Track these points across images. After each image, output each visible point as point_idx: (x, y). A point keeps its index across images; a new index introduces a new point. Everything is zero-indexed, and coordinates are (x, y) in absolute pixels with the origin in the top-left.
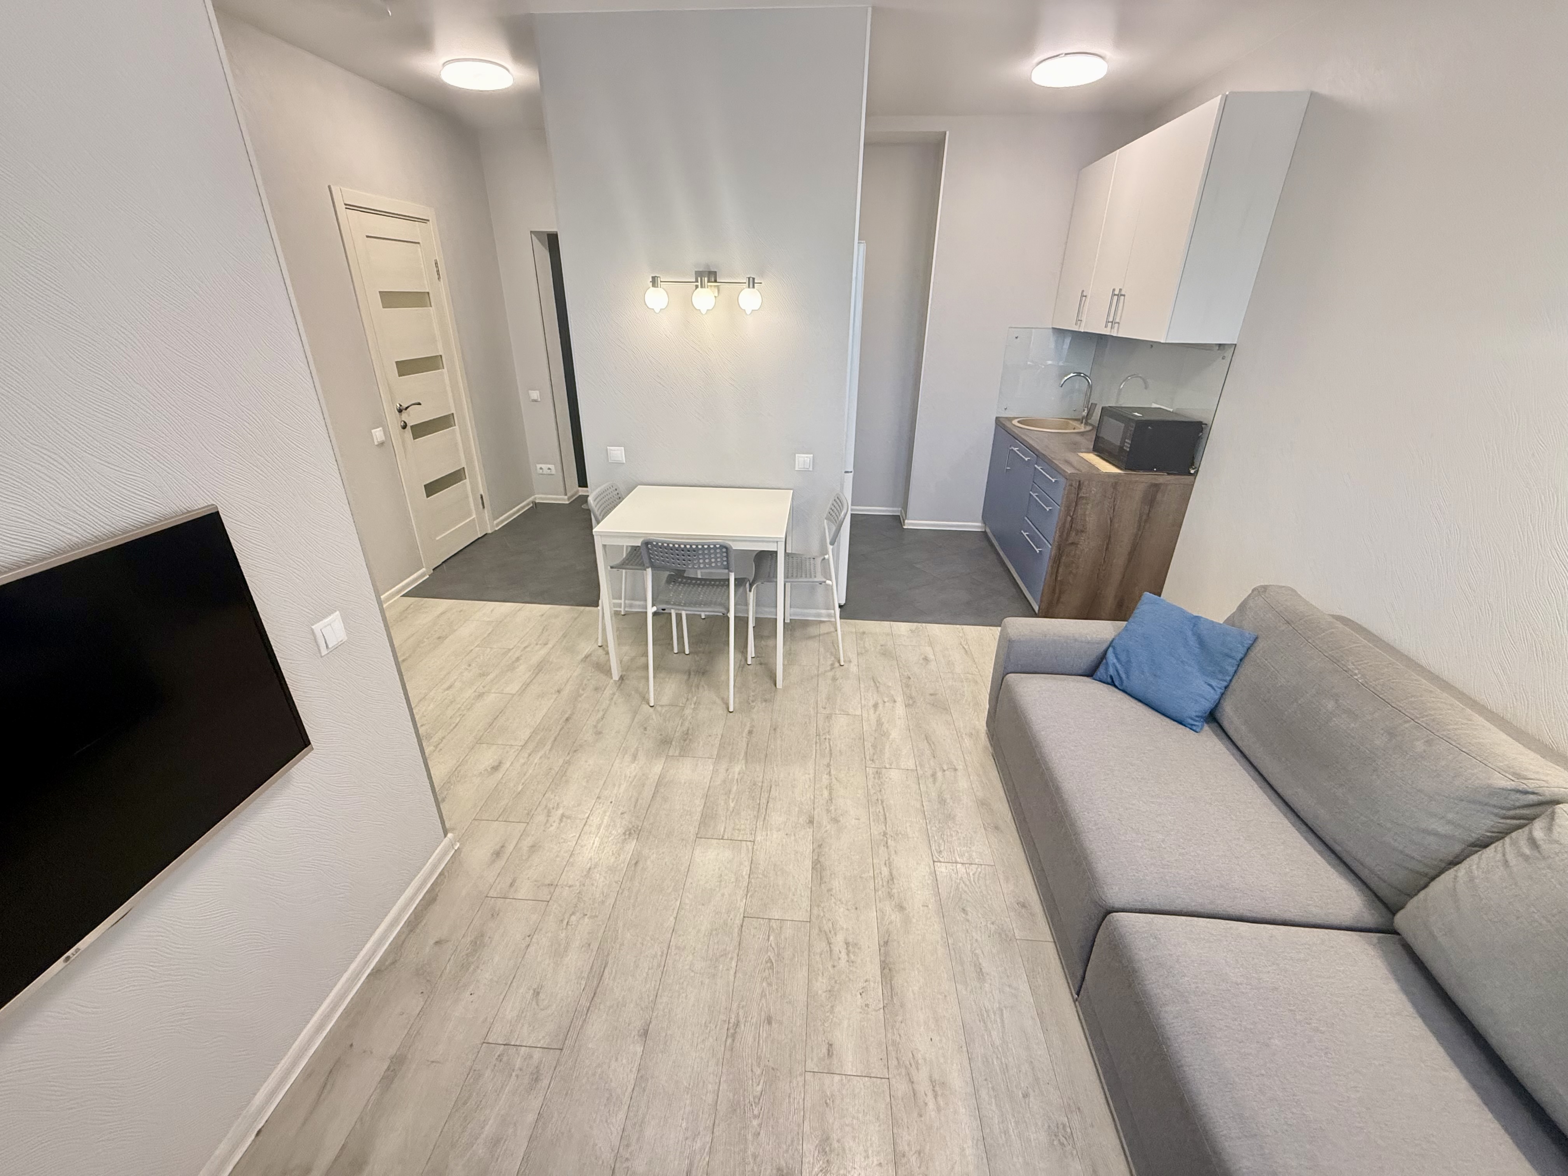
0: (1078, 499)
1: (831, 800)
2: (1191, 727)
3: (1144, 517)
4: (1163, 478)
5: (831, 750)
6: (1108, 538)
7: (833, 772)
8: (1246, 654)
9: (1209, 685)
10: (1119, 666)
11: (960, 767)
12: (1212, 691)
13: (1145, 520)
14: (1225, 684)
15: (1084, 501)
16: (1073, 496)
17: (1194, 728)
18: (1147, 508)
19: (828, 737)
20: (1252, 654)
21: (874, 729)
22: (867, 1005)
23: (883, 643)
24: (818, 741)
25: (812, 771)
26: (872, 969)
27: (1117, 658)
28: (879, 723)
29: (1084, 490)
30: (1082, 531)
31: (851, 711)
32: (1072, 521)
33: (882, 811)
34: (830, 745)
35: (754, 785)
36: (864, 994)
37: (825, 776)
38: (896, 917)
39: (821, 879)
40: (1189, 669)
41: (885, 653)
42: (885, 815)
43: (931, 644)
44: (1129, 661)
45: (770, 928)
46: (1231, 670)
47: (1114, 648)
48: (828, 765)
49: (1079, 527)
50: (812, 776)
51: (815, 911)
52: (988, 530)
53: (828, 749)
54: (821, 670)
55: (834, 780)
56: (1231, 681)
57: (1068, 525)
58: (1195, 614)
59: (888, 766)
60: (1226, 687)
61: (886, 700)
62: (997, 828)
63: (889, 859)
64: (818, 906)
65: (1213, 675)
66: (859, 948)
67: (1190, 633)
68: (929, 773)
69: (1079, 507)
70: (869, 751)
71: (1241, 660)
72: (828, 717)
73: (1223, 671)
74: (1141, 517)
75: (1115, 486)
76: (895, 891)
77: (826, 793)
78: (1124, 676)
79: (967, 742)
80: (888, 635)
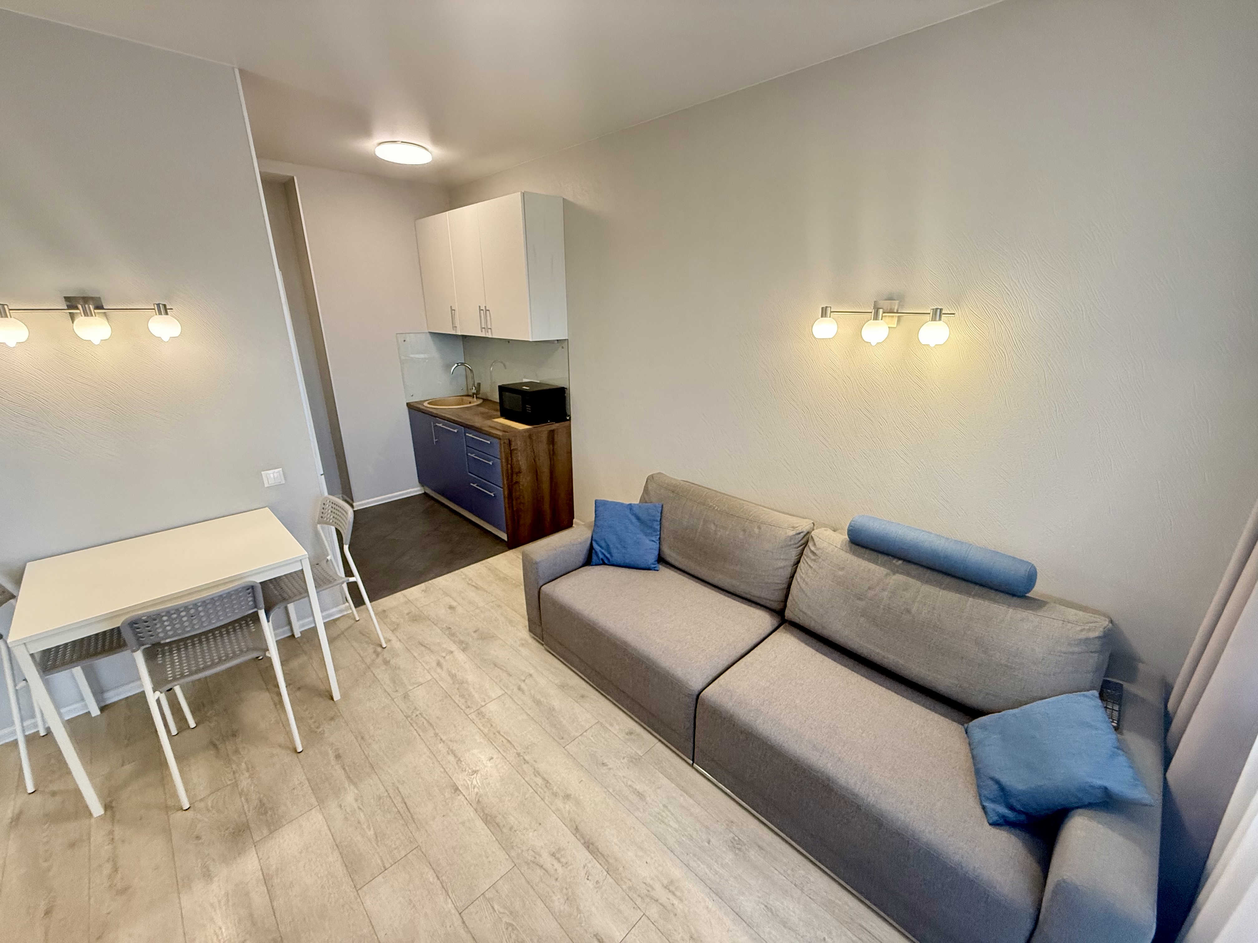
0: (511, 451)
1: (459, 760)
2: (655, 569)
3: (551, 453)
4: (555, 426)
5: (428, 722)
6: (536, 473)
7: (444, 738)
8: (661, 516)
9: (653, 541)
10: (603, 551)
11: (532, 671)
12: (654, 543)
13: (552, 454)
14: (658, 537)
15: (515, 452)
16: (508, 451)
17: (656, 569)
18: (551, 446)
19: (418, 713)
20: (664, 515)
21: (451, 682)
22: (597, 882)
23: (406, 612)
24: (411, 722)
25: (425, 750)
26: (582, 855)
27: (601, 547)
28: (453, 676)
29: (513, 444)
30: (520, 472)
31: (421, 680)
32: (512, 467)
33: (504, 740)
34: (424, 718)
35: (380, 799)
36: (590, 878)
37: (441, 746)
38: (569, 806)
39: (499, 826)
40: (638, 536)
41: (416, 618)
42: (508, 741)
43: (446, 594)
44: (608, 545)
45: (489, 900)
46: (658, 527)
47: (596, 541)
48: (436, 735)
49: (517, 470)
50: (428, 753)
51: (513, 854)
52: (429, 491)
53: (425, 722)
54: (368, 661)
55: (449, 743)
56: (660, 533)
57: (510, 471)
58: (628, 503)
59: (483, 704)
60: (660, 538)
61: (444, 655)
62: (583, 696)
63: (535, 769)
64: (512, 848)
65: (651, 535)
66: (564, 849)
67: (630, 516)
68: (516, 690)
69: (513, 457)
70: (461, 703)
71: (660, 520)
72: (406, 697)
73: (655, 531)
74: (550, 453)
75: (530, 437)
76: (555, 788)
77: (451, 758)
78: (608, 556)
79: (524, 652)
80: (406, 603)
